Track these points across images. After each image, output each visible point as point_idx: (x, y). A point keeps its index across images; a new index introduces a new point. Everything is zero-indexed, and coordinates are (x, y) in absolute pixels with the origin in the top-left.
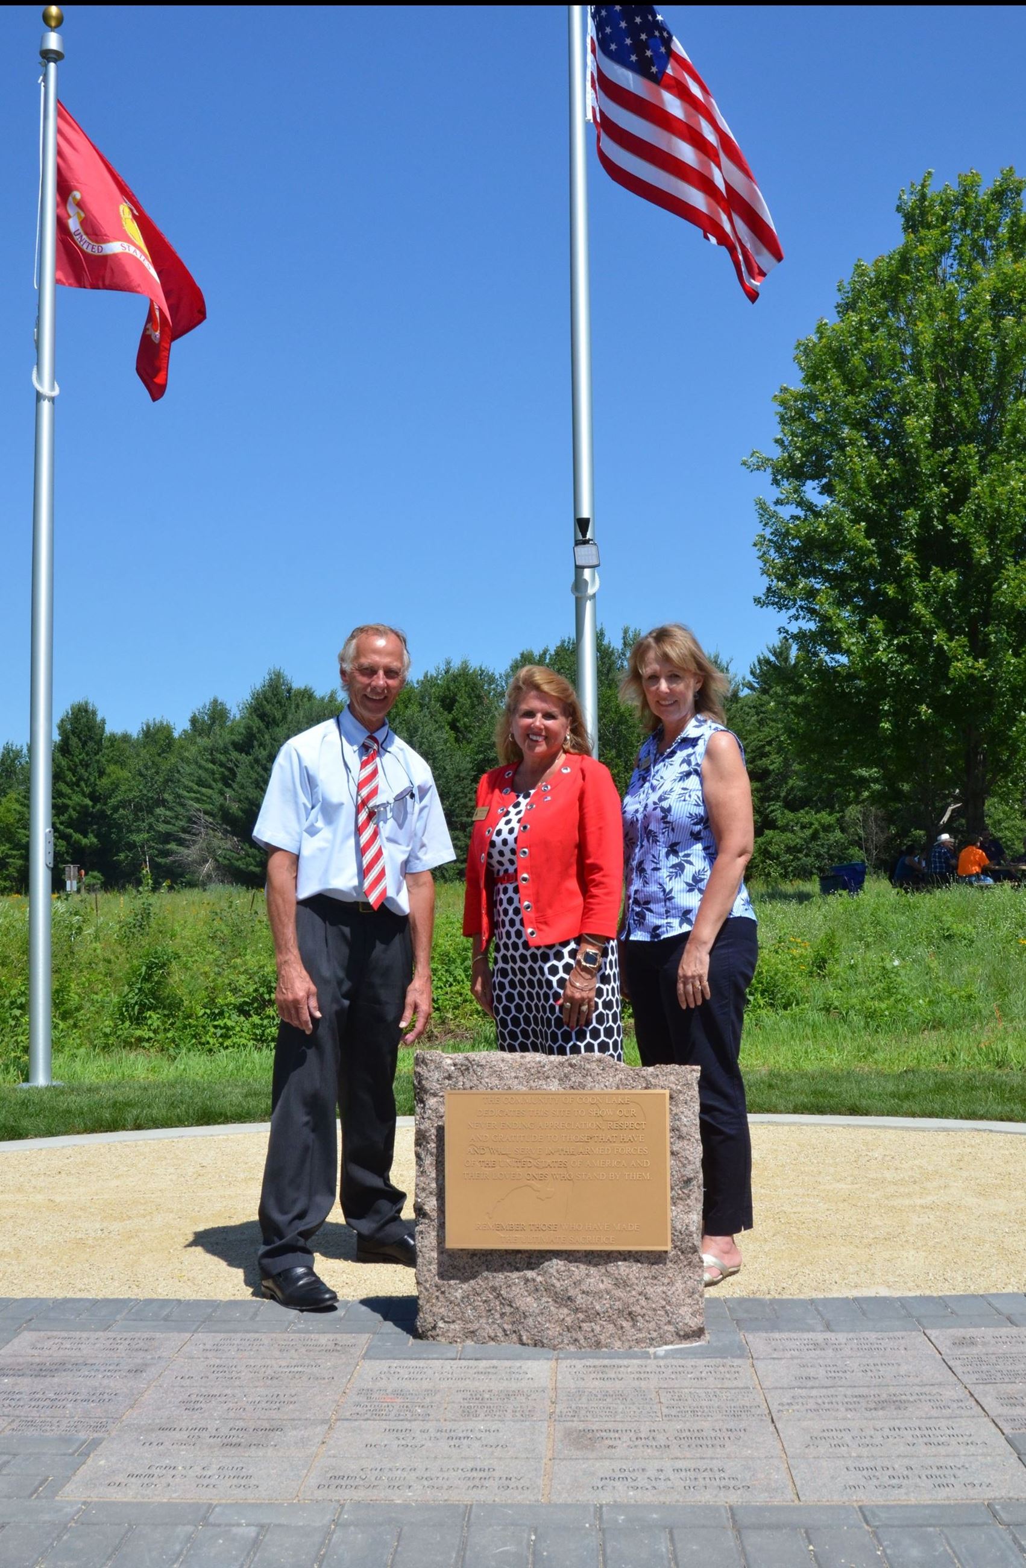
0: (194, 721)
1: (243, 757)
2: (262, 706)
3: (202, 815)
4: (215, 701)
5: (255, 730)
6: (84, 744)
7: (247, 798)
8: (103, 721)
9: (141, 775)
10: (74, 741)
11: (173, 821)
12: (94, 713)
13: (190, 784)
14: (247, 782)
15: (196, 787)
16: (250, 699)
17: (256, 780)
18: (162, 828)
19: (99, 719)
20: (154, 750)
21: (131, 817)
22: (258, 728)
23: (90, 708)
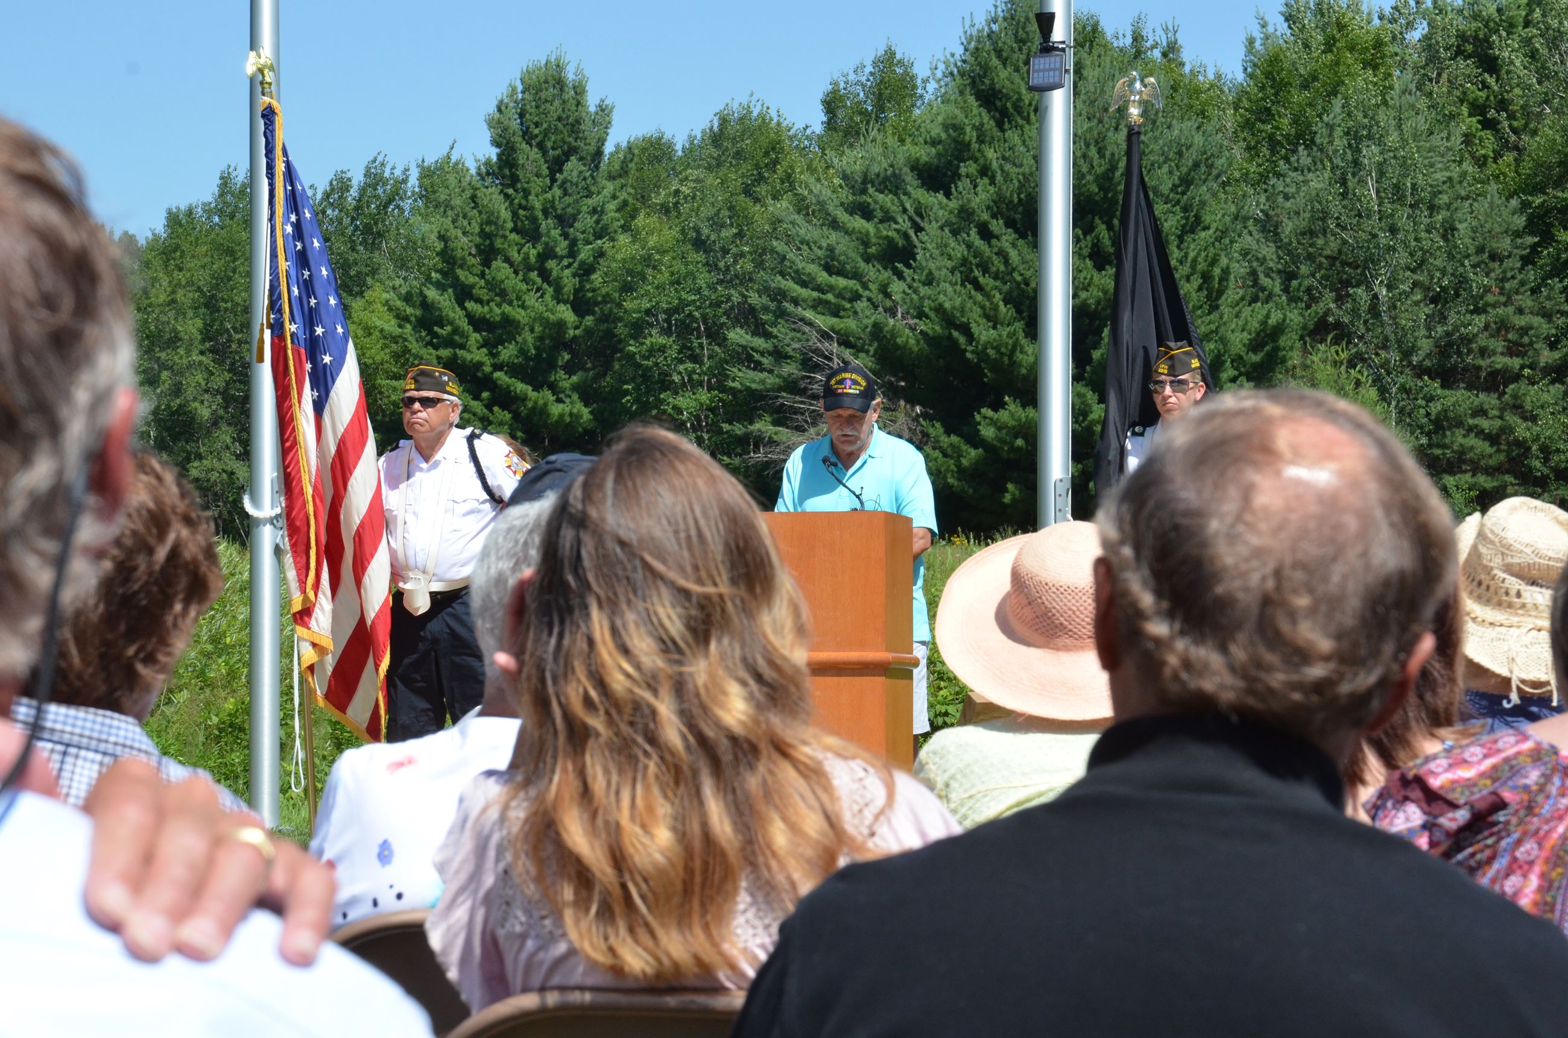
0: (831, 104)
1: (934, 200)
2: (986, 69)
3: (835, 347)
4: (890, 54)
5: (970, 134)
6: (556, 166)
7: (939, 310)
8: (604, 110)
9: (700, 244)
10: (529, 157)
11: (766, 361)
12: (579, 90)
13: (812, 268)
14: (940, 266)
15: (823, 277)
16: (959, 51)
17: (964, 262)
18: (743, 377)
19: (592, 102)
20: (735, 179)
21: (673, 353)
22: (979, 129)
23: (570, 75)
